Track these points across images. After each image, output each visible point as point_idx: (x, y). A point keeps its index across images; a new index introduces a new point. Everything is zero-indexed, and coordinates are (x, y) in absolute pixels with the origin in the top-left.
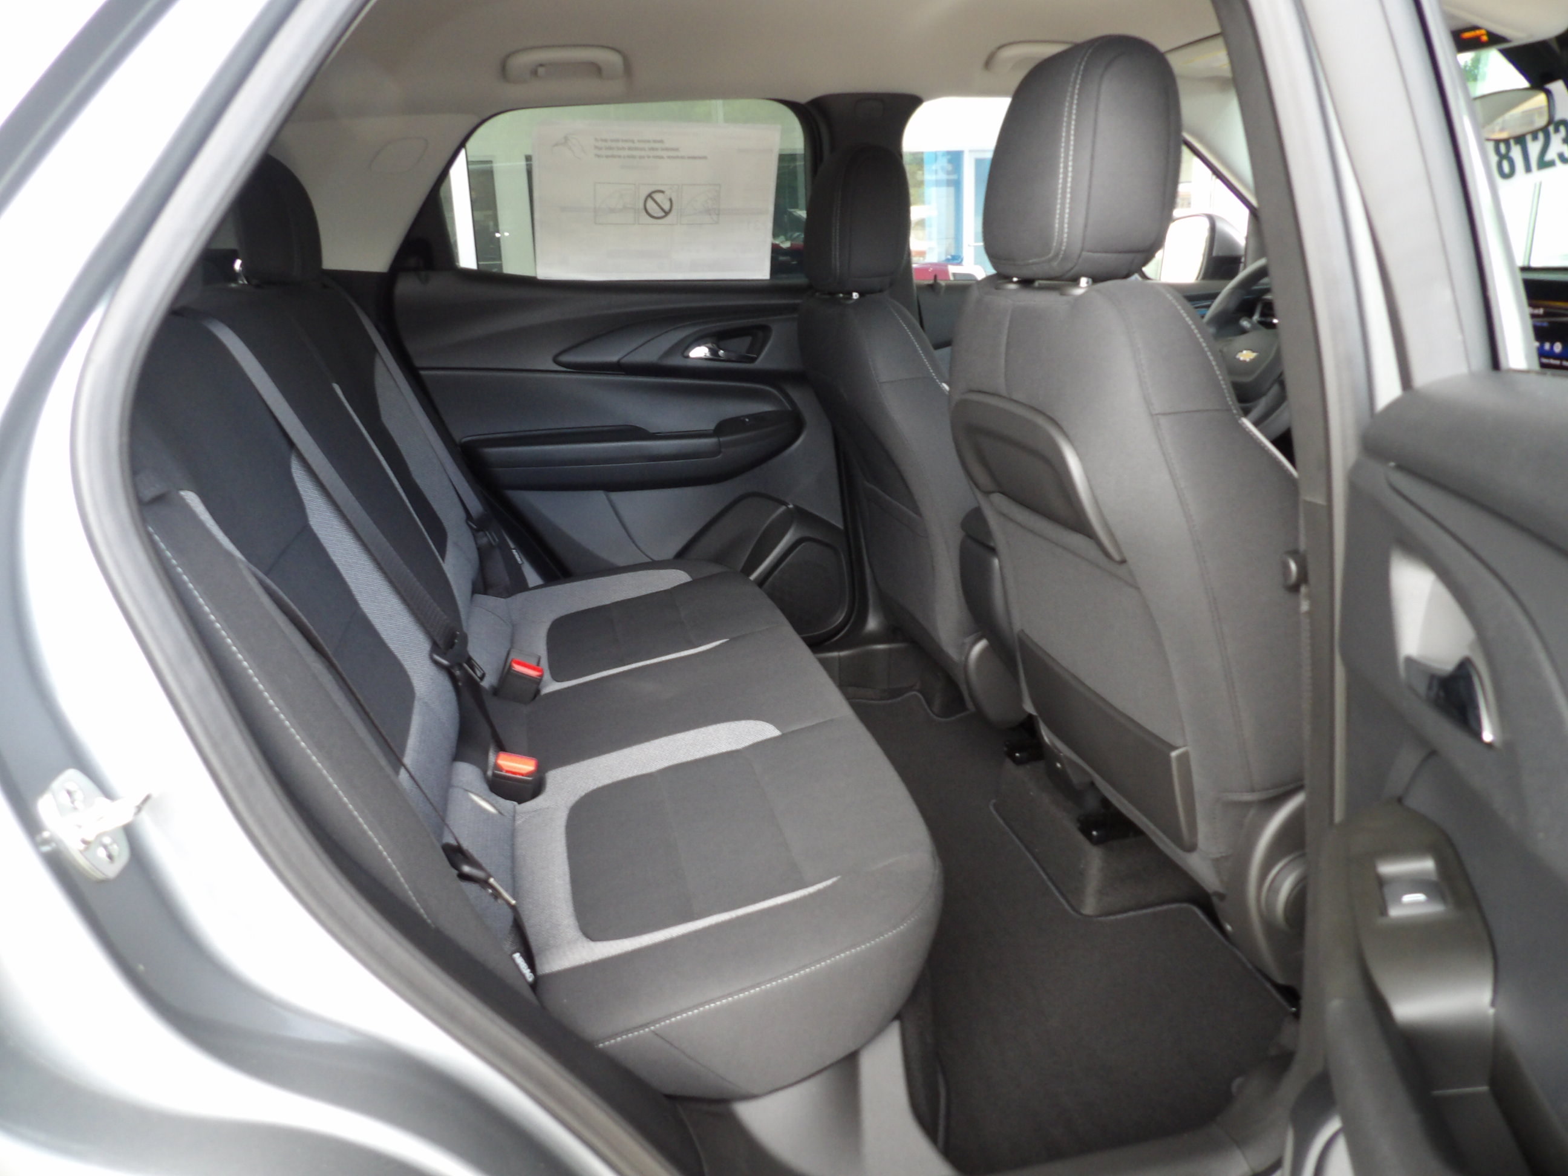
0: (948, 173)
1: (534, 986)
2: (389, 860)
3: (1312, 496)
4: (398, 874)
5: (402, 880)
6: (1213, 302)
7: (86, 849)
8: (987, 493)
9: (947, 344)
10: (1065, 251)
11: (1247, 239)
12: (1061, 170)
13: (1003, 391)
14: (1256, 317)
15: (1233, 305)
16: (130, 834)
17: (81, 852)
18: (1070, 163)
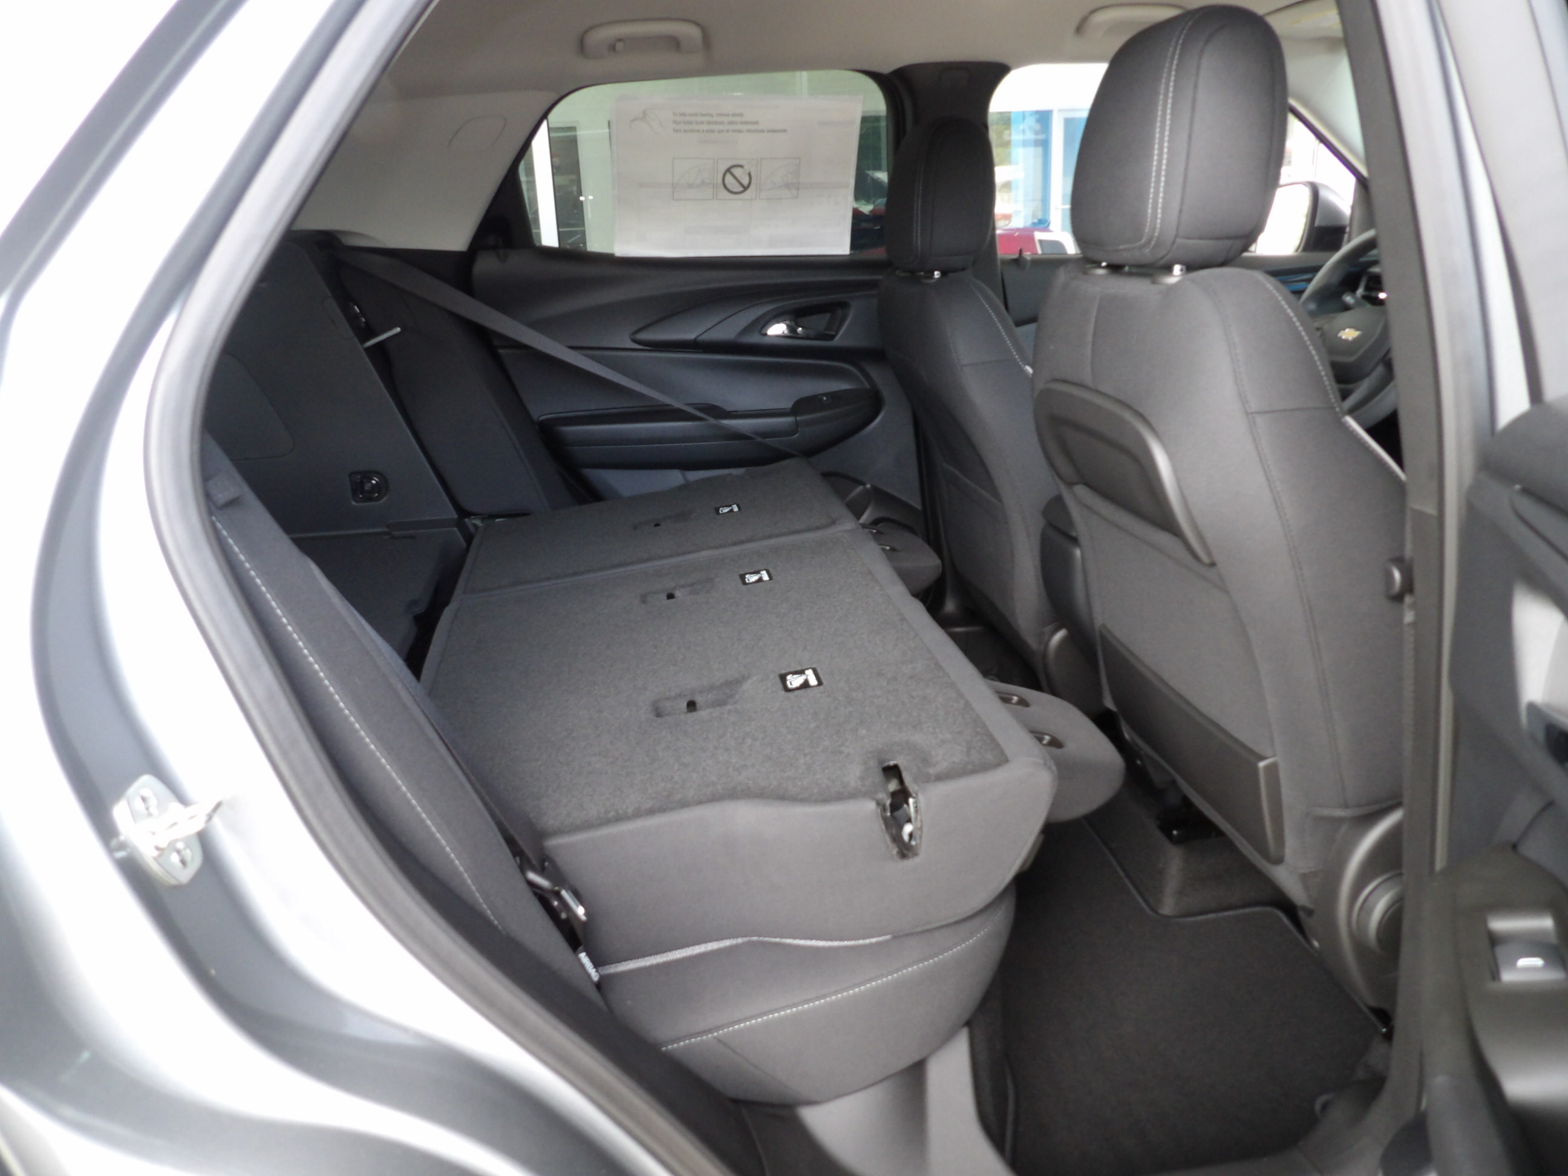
0: (1036, 133)
1: (598, 986)
2: (457, 862)
3: (1421, 504)
4: (466, 875)
5: (469, 881)
6: (1314, 276)
7: (160, 855)
8: (1070, 484)
9: (1033, 320)
10: (1159, 237)
11: (1353, 208)
12: (1156, 152)
13: (1088, 380)
14: (1360, 292)
15: (1335, 279)
16: (204, 840)
17: (155, 859)
18: (1166, 144)
